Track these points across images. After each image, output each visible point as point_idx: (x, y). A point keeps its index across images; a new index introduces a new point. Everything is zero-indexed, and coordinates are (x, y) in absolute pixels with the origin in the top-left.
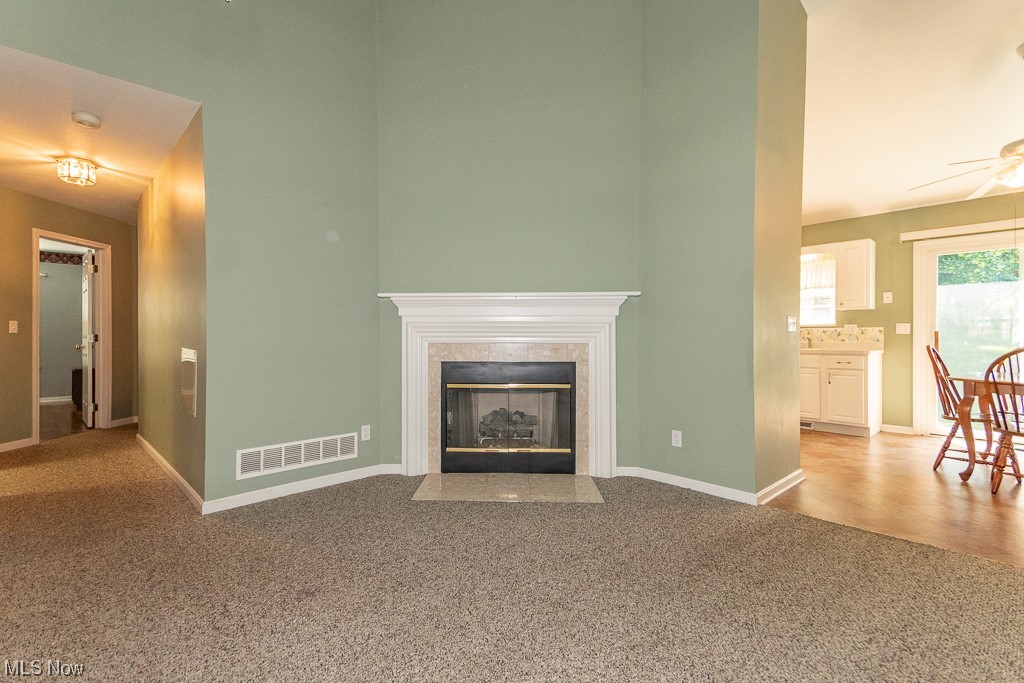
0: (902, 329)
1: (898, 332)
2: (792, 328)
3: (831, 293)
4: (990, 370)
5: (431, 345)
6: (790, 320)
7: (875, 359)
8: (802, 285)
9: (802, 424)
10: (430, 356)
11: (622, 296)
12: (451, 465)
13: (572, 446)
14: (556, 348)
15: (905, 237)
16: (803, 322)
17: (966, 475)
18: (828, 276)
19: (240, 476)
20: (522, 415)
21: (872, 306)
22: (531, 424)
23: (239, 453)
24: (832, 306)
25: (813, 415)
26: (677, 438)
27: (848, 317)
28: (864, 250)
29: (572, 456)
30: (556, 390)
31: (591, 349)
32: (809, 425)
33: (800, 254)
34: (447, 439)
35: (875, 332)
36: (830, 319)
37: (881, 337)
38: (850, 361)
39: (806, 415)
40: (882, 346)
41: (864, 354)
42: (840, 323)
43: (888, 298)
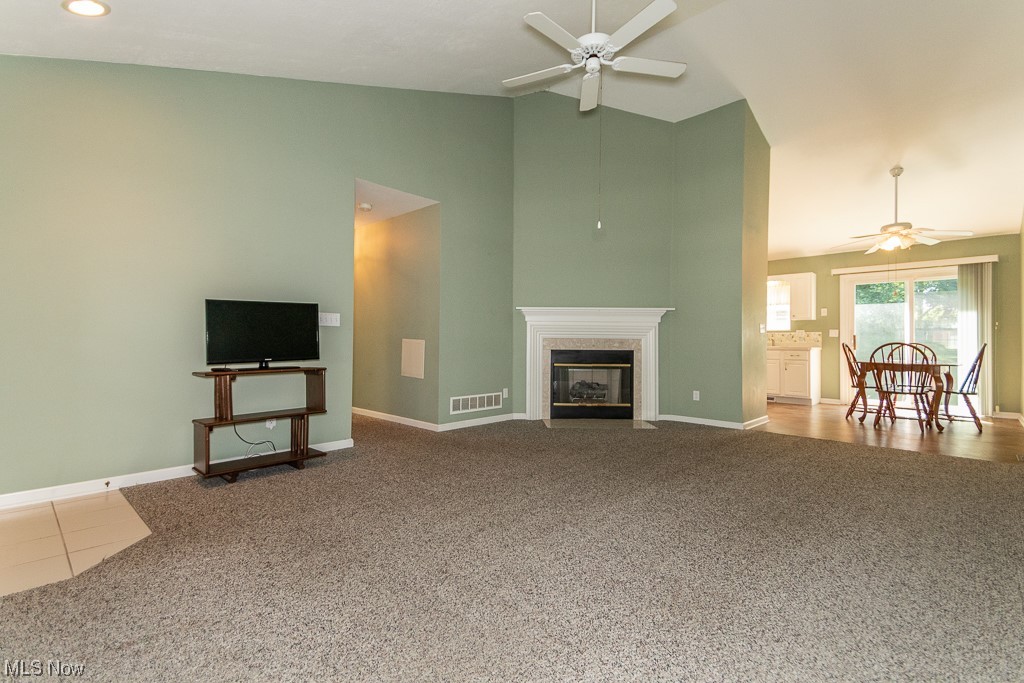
0: (833, 333)
1: (831, 335)
2: (762, 331)
3: (787, 308)
4: (872, 356)
5: (544, 339)
6: (762, 326)
7: (815, 354)
8: (768, 302)
9: (768, 399)
10: (544, 346)
11: (664, 310)
12: (557, 413)
13: (632, 402)
14: (622, 342)
15: (835, 272)
16: (769, 329)
17: (862, 419)
18: (785, 297)
19: (452, 413)
20: (598, 384)
21: (814, 318)
22: (603, 390)
23: (452, 399)
24: (788, 317)
25: (774, 392)
26: (696, 396)
27: (799, 325)
28: (809, 280)
29: (631, 408)
30: (621, 368)
31: (643, 343)
32: (772, 399)
33: (766, 281)
34: (555, 396)
35: (816, 335)
36: (786, 326)
37: (820, 339)
38: (800, 353)
39: (770, 392)
40: (820, 344)
41: (807, 350)
42: (793, 330)
43: (824, 312)
